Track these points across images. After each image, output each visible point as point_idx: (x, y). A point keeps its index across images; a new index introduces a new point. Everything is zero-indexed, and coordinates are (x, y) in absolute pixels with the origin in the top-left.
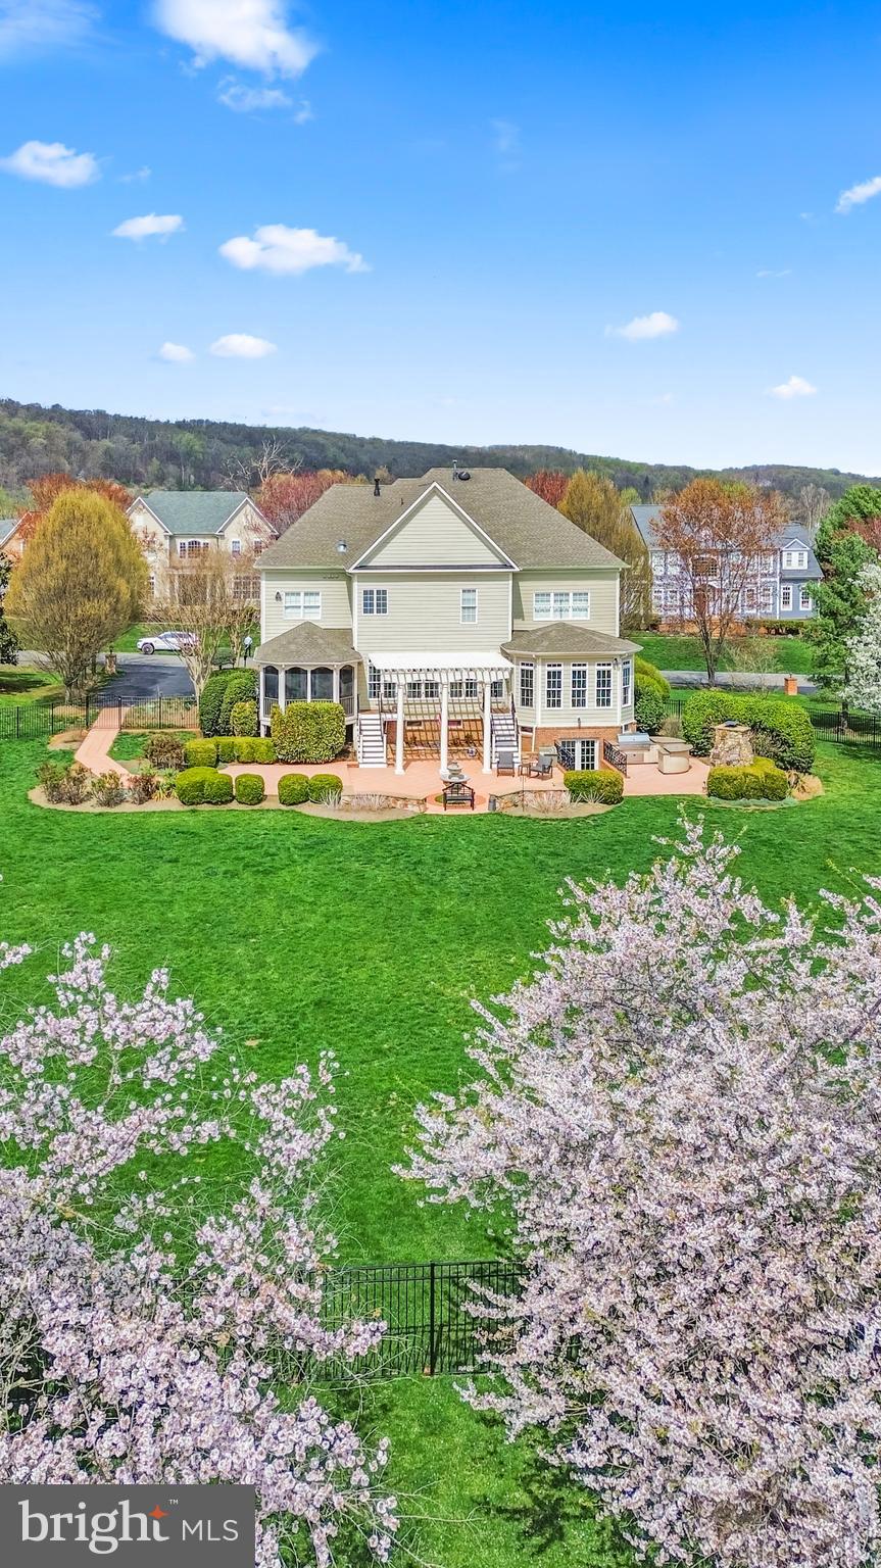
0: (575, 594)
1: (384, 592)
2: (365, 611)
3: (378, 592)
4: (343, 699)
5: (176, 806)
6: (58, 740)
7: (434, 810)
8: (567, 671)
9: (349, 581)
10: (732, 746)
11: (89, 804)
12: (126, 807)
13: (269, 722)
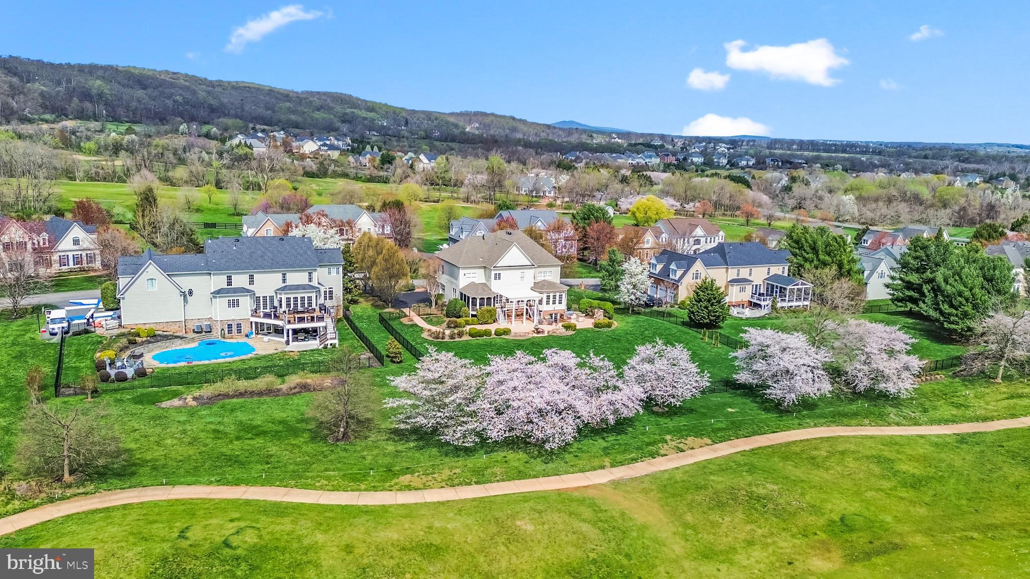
0: (547, 272)
1: (500, 274)
2: (495, 279)
4: (494, 306)
5: (471, 338)
6: (405, 321)
7: (535, 335)
8: (551, 295)
9: (487, 270)
10: (599, 315)
11: (447, 339)
12: (457, 339)
13: (474, 313)
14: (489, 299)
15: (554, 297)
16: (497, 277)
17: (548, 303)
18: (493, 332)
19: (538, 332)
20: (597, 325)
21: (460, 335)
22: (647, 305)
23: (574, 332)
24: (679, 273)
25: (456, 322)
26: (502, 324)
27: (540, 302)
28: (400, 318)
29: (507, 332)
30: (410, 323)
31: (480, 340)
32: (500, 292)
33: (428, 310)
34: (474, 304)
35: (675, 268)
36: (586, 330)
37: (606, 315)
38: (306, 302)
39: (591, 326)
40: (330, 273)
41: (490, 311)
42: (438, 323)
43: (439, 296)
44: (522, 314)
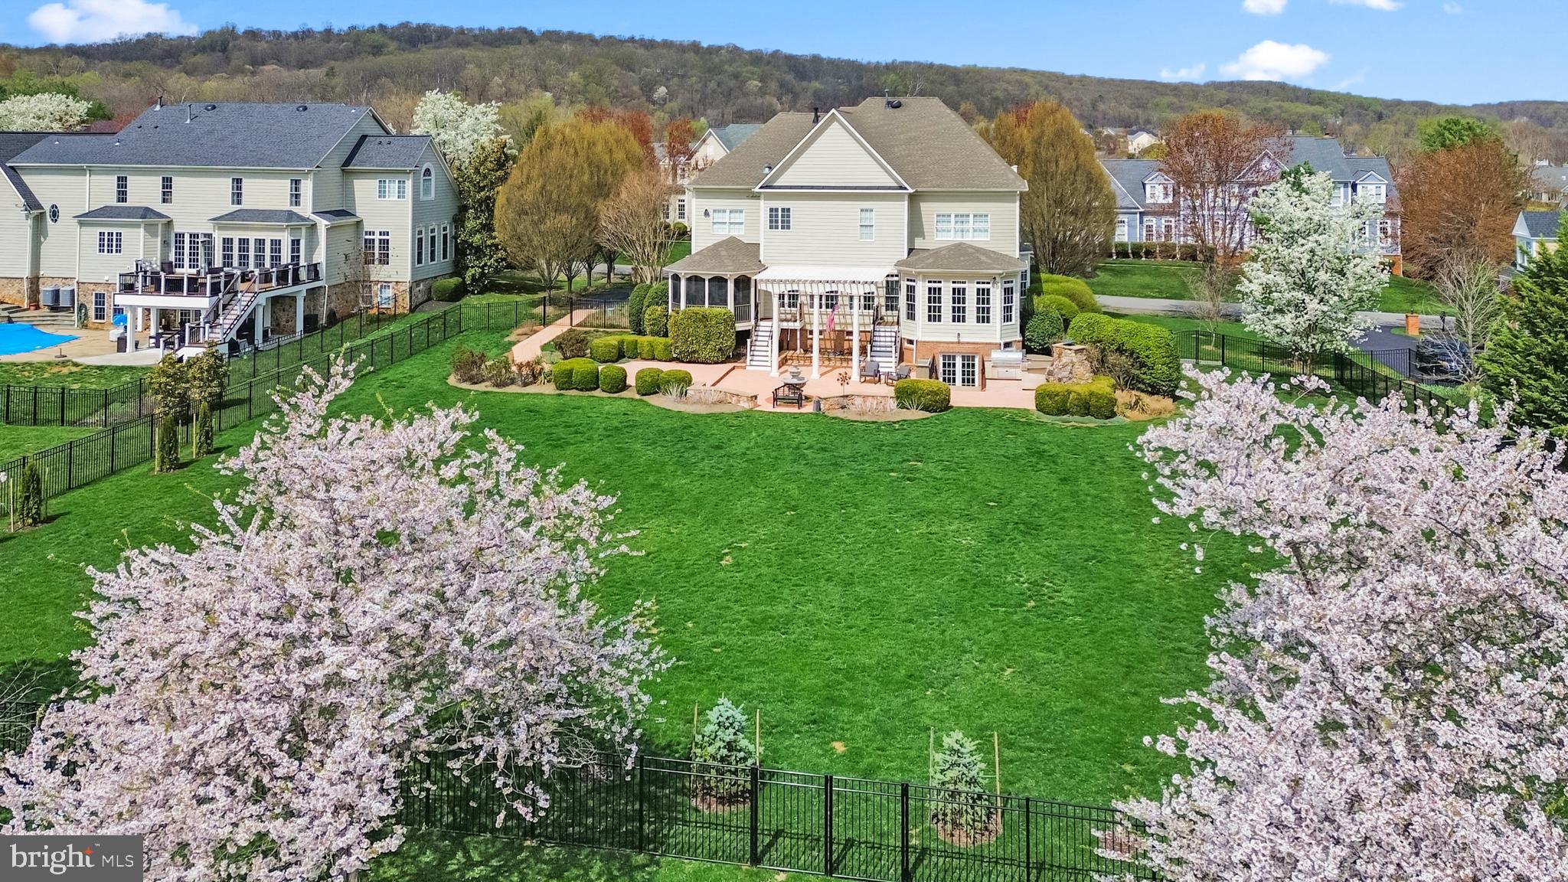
0: (975, 216)
1: (788, 210)
2: (771, 227)
3: (783, 210)
7: (764, 407)
8: (946, 288)
10: (1065, 364)
15: (959, 295)
16: (780, 220)
18: (631, 381)
19: (785, 400)
20: (1053, 403)
38: (268, 253)
40: (382, 193)
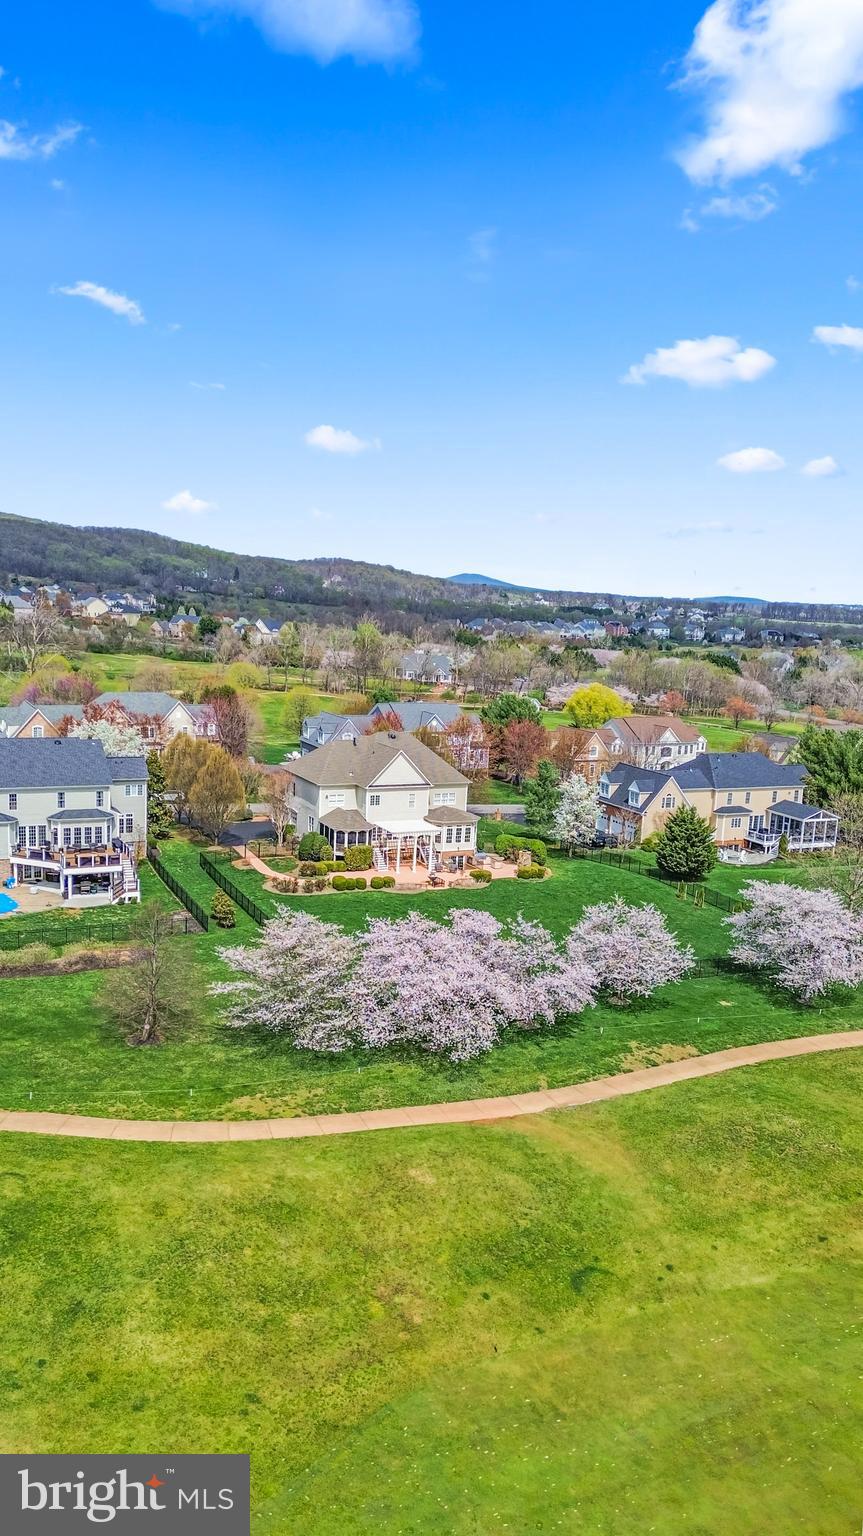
0: (449, 794)
1: (379, 796)
2: (371, 804)
3: (376, 796)
4: (370, 843)
5: (336, 892)
6: (238, 864)
7: (430, 888)
8: (454, 828)
9: (360, 791)
10: (526, 860)
11: (300, 893)
12: (315, 893)
13: (341, 854)
14: (362, 833)
15: (459, 832)
16: (375, 801)
17: (449, 840)
18: (369, 883)
19: (435, 884)
20: (521, 874)
21: (320, 886)
22: (595, 845)
23: (488, 884)
24: (643, 798)
25: (314, 867)
26: (382, 870)
27: (438, 839)
28: (230, 860)
29: (388, 882)
30: (245, 868)
31: (349, 894)
32: (380, 824)
33: (272, 850)
34: (341, 842)
35: (636, 790)
36: (505, 881)
37: (536, 858)
38: (93, 835)
39: (513, 875)
40: (128, 793)
41: (365, 852)
42: (287, 869)
43: (289, 829)
44: (411, 857)
